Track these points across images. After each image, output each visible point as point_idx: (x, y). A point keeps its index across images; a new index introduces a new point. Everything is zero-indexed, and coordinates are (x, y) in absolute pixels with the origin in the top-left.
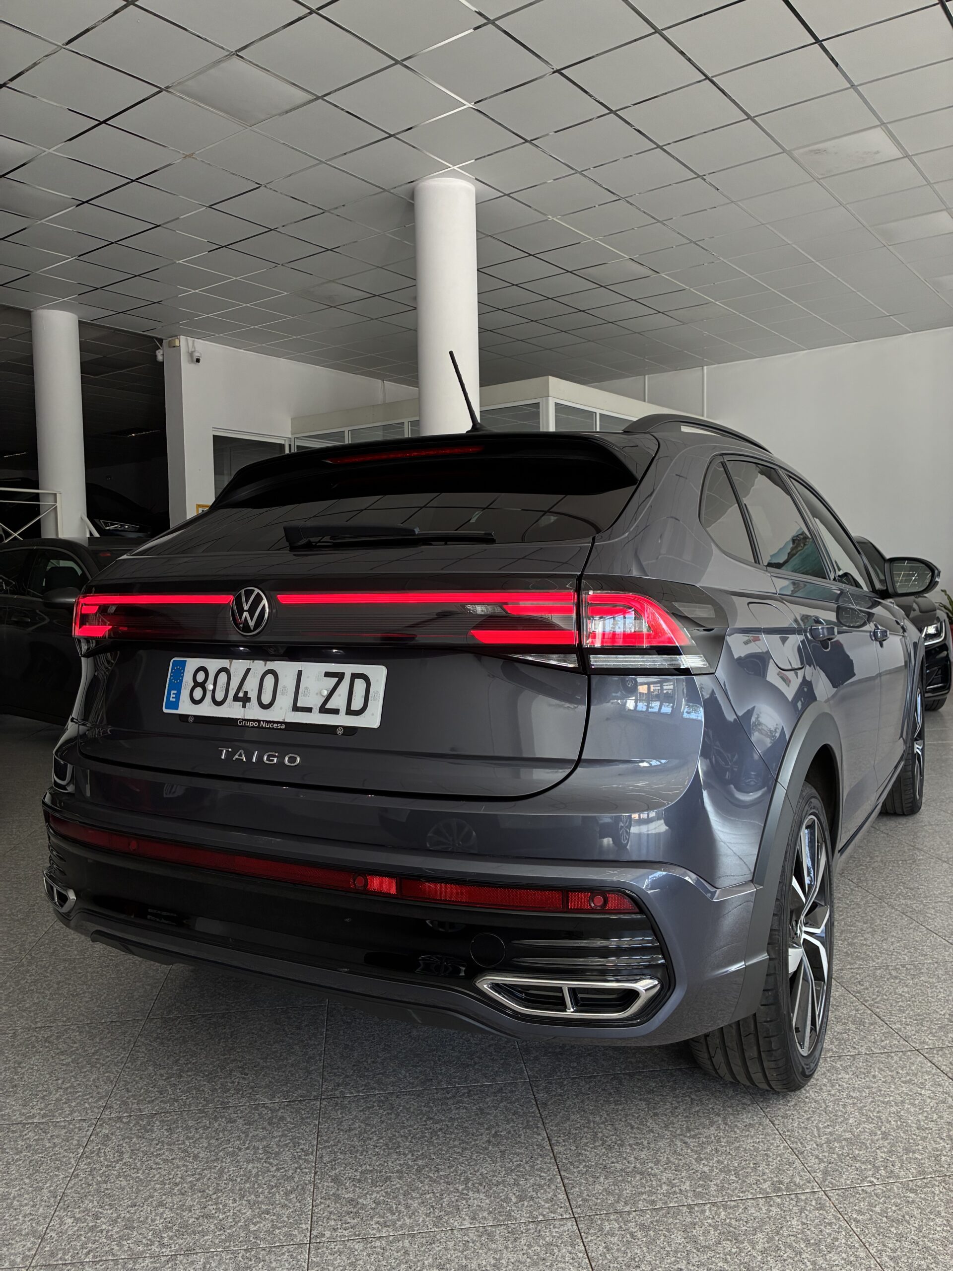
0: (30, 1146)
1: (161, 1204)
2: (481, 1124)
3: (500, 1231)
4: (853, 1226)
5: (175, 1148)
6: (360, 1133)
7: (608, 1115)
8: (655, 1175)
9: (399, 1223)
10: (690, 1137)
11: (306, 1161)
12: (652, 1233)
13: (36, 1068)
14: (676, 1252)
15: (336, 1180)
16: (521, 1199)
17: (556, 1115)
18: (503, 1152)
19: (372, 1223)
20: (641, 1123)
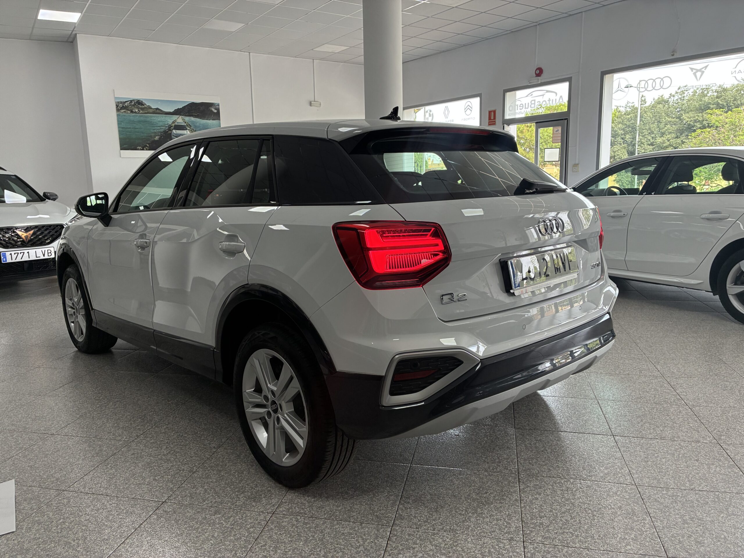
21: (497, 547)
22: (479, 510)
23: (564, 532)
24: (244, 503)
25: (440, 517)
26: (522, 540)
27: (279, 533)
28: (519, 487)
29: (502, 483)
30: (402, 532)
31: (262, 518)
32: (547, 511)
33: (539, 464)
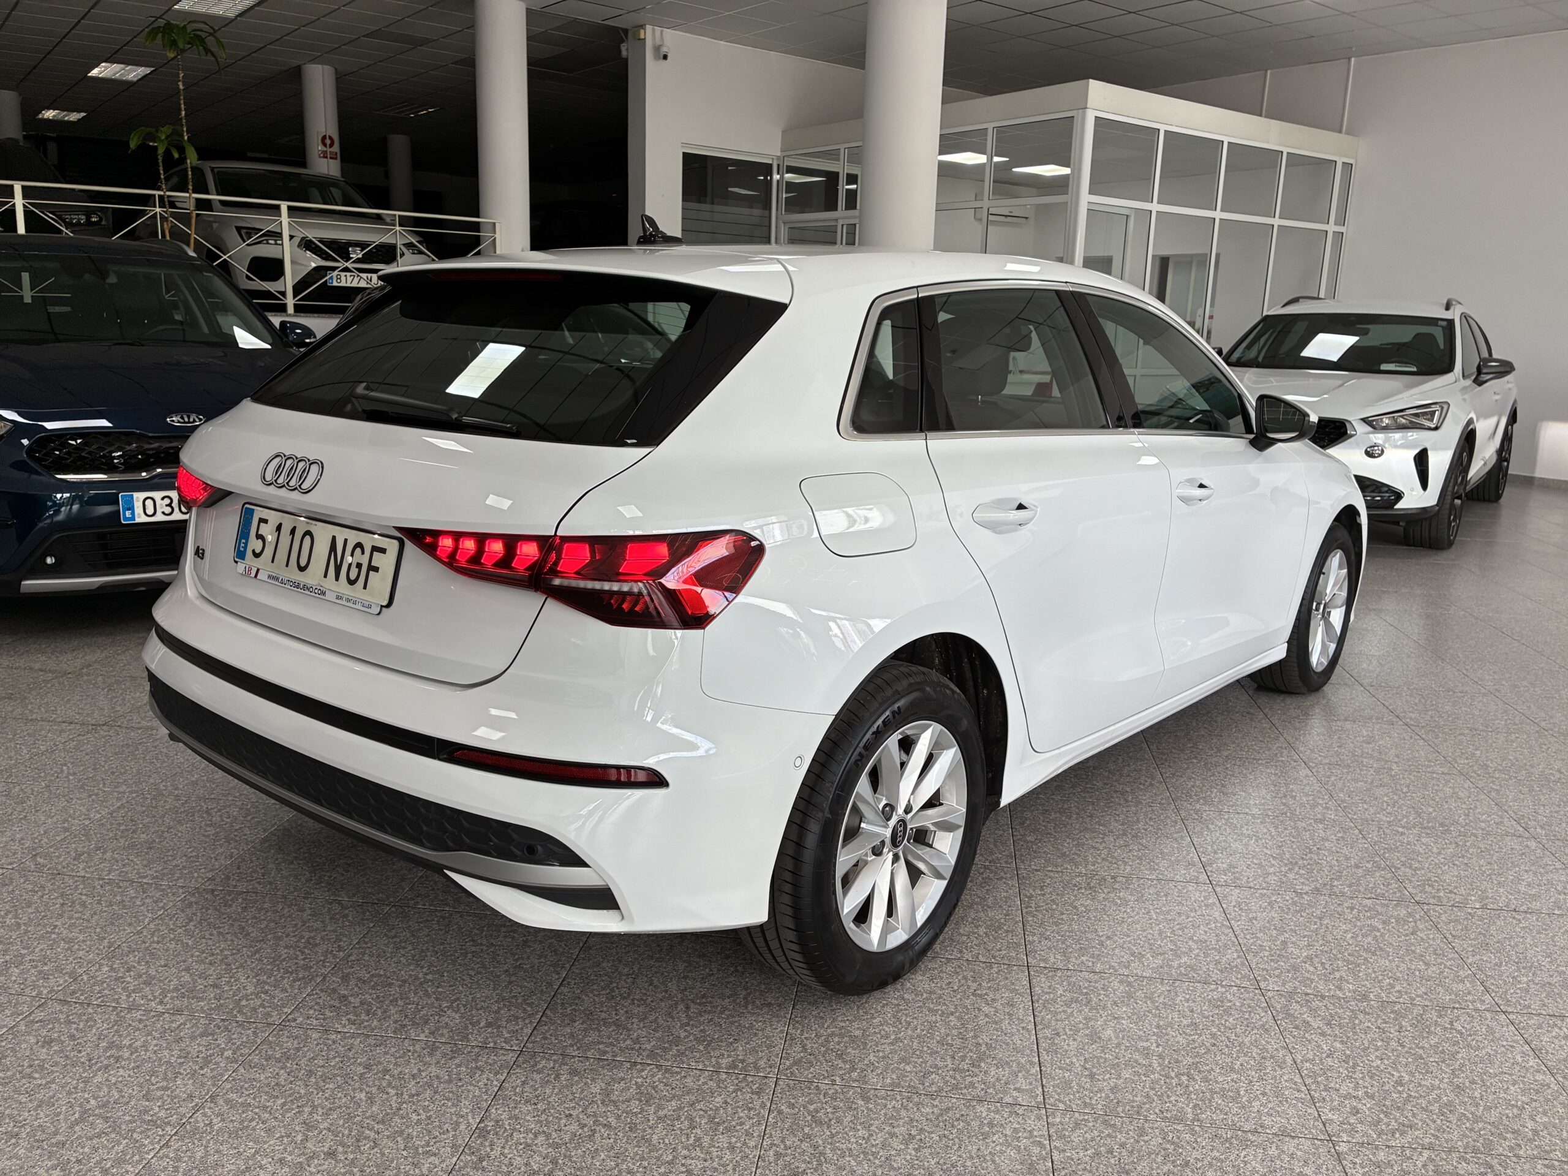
0: (123, 901)
1: (187, 970)
2: (513, 954)
3: (447, 1049)
4: (772, 1116)
5: (236, 924)
6: (401, 942)
7: (639, 969)
8: (629, 1030)
9: (366, 1023)
10: (696, 1004)
11: (335, 956)
12: (576, 1078)
13: (180, 834)
14: (581, 1099)
15: (345, 978)
16: (489, 1025)
17: (589, 960)
18: (510, 982)
19: (344, 1019)
20: (663, 983)
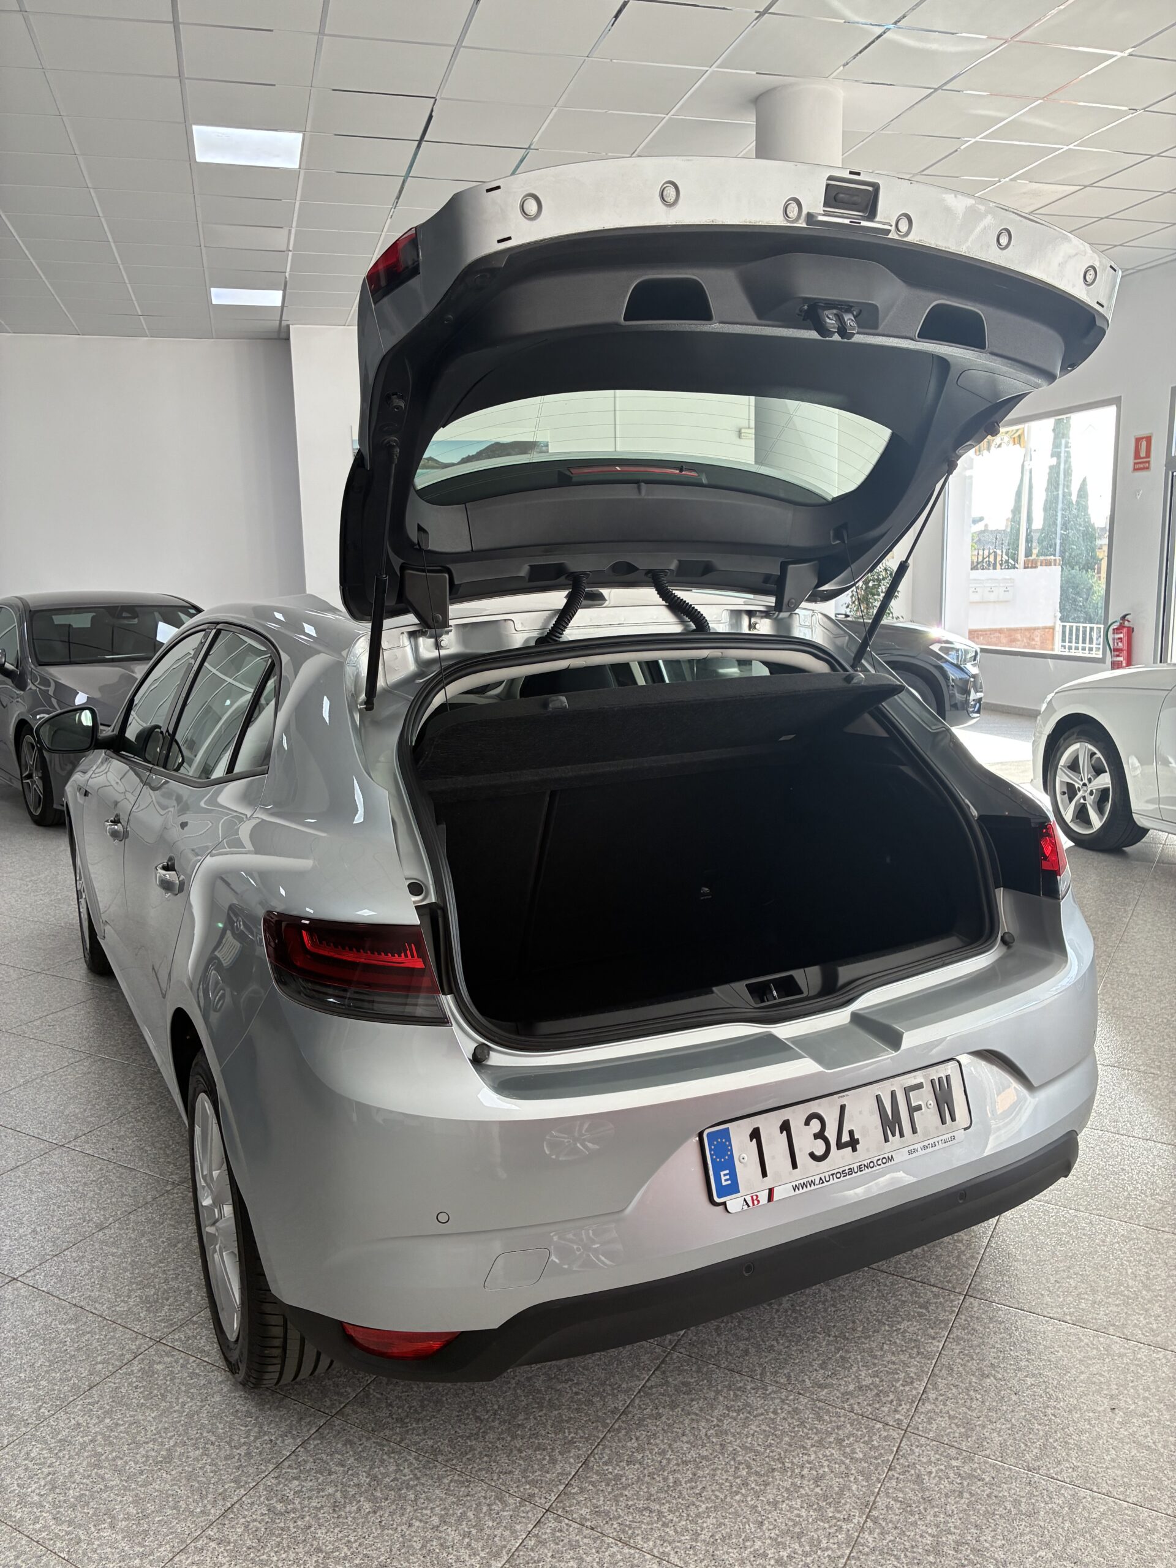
21: (485, 1509)
22: (521, 1417)
23: (645, 1509)
24: (129, 1309)
25: (434, 1416)
26: (547, 1506)
27: (134, 1385)
28: (649, 1379)
29: (620, 1363)
30: (339, 1433)
31: (134, 1347)
32: (656, 1450)
33: (736, 1335)
